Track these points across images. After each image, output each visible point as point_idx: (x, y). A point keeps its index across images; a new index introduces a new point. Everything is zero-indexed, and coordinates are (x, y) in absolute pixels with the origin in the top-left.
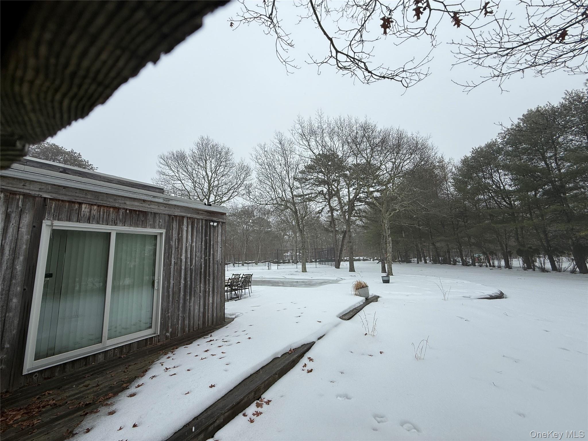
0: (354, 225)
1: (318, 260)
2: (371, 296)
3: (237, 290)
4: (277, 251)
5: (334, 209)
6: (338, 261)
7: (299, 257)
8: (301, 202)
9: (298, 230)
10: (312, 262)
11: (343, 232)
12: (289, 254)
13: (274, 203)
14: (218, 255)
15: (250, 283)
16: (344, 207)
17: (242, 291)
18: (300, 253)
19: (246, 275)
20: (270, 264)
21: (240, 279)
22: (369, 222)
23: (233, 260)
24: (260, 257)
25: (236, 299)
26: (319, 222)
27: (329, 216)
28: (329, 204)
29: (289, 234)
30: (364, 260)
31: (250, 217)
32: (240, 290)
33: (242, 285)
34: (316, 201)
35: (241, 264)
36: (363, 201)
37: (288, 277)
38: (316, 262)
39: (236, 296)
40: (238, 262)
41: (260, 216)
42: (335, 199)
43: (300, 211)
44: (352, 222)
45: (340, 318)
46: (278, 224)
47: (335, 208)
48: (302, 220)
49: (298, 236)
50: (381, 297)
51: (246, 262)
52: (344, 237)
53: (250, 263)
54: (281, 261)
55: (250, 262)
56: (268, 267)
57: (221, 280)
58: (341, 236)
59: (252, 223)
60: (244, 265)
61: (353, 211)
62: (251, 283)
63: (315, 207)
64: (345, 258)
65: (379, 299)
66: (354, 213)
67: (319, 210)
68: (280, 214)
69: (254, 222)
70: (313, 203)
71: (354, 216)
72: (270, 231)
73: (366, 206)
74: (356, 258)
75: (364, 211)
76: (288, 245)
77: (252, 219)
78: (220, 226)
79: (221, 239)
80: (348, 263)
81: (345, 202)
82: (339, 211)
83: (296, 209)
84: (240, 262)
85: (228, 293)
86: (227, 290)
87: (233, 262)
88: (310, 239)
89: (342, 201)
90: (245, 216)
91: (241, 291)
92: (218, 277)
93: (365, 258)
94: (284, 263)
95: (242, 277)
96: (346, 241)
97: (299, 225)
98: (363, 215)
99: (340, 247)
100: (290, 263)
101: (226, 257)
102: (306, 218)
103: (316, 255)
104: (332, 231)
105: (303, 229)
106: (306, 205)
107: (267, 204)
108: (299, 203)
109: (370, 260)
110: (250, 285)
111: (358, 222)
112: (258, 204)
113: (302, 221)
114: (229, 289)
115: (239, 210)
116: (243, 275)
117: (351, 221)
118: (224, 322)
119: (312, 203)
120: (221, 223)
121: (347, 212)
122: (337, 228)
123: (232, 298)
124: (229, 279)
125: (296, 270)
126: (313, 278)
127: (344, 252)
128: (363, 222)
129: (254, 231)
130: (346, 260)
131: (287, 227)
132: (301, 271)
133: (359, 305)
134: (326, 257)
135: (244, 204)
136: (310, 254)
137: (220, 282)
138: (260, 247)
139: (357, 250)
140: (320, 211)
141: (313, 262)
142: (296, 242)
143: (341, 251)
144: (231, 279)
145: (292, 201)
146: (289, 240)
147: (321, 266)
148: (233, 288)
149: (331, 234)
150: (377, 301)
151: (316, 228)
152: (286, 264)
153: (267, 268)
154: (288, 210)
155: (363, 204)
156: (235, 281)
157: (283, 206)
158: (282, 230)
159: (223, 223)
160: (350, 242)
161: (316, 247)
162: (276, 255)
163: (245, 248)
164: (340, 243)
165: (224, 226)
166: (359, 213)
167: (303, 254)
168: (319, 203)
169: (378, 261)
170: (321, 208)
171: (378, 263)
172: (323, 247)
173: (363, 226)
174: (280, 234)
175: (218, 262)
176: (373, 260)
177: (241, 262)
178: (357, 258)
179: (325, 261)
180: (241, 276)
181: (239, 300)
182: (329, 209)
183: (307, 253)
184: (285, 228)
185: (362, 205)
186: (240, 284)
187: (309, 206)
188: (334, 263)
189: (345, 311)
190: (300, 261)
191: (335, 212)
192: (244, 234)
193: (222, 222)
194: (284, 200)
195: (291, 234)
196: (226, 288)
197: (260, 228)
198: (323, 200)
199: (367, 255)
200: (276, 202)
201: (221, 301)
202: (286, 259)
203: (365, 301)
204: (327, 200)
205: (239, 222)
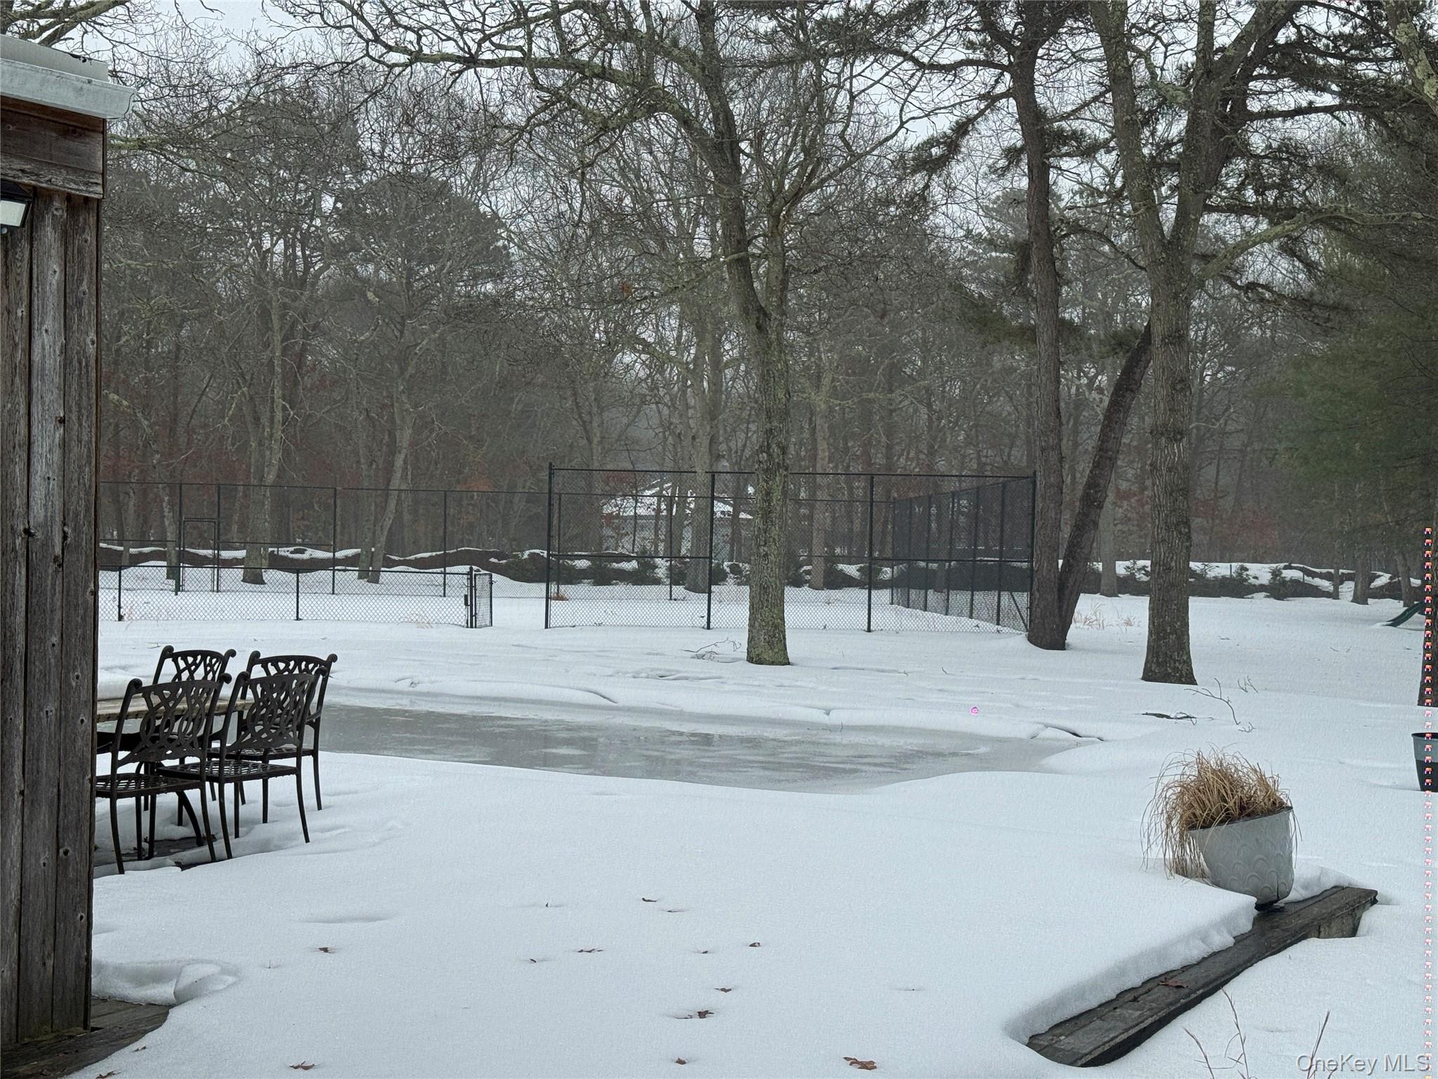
0: (1226, 289)
1: (887, 573)
2: (1305, 887)
3: (196, 779)
4: (544, 475)
5: (1061, 138)
6: (1062, 587)
7: (735, 539)
8: (775, 63)
9: (733, 308)
10: (835, 581)
11: (1118, 343)
12: (647, 504)
13: (537, 52)
14: (37, 480)
15: (309, 730)
16: (1149, 119)
17: (239, 790)
18: (739, 500)
19: (275, 661)
20: (482, 582)
21: (226, 691)
22: (1357, 263)
23: (170, 536)
24: (399, 515)
25: (187, 855)
26: (922, 248)
27: (1012, 199)
28: (1024, 90)
29: (661, 340)
30: (1280, 590)
31: (322, 170)
32: (221, 779)
33: (239, 744)
34: (908, 57)
35: (239, 573)
36: (1326, 72)
37: (626, 693)
38: (870, 582)
39: (188, 831)
40: (208, 552)
41: (406, 165)
42: (1081, 42)
43: (757, 143)
44: (1206, 258)
45: (1034, 1042)
46: (569, 249)
47: (1076, 125)
48: (775, 218)
49: (734, 362)
50: (1388, 902)
51: (284, 552)
52: (1125, 388)
53: (314, 565)
54: (583, 564)
55: (320, 554)
56: (470, 601)
57: (64, 697)
58: (1103, 379)
59: (343, 218)
60: (270, 575)
61: (1227, 160)
62: (316, 726)
63: (894, 109)
64: (1121, 568)
65: (1371, 917)
66: (1232, 182)
67: (931, 142)
68: (590, 153)
69: (360, 212)
70: (878, 72)
71: (1230, 209)
72: (496, 303)
73: (1353, 120)
74: (1211, 574)
75: (1329, 171)
76: (647, 427)
77: (336, 184)
78: (49, 235)
79: (65, 349)
80: (1137, 610)
81: (1170, 74)
82: (1108, 159)
83: (729, 116)
84: (226, 554)
85: (120, 803)
86: (113, 778)
87: (173, 550)
88: (834, 392)
89: (1141, 72)
90: (278, 157)
91: (229, 788)
92: (36, 668)
93: (1288, 574)
94: (602, 576)
95: (244, 679)
96: (1139, 421)
97: (742, 266)
98: (1316, 197)
99: (1084, 468)
100: (657, 582)
101: (105, 500)
102: (810, 202)
103: (878, 528)
104: (1028, 335)
105: (783, 300)
106: (819, 88)
107: (471, 61)
108: (763, 65)
109: (1334, 595)
110: (308, 744)
111: (1260, 263)
112: (395, 57)
113: (775, 233)
114: (130, 768)
115: (229, 98)
116: (255, 659)
117: (1201, 246)
118: (79, 1031)
119: (868, 70)
120: (58, 209)
121: (1174, 167)
122: (1074, 303)
123: (151, 840)
124: (135, 686)
125: (704, 640)
126: (837, 718)
127: (1112, 513)
128: (1310, 266)
129: (352, 290)
130: (1127, 586)
131: (645, 276)
132: (743, 652)
133: (1195, 951)
134: (960, 547)
135: (274, 45)
136: (823, 517)
137: (51, 707)
138: (405, 437)
139: (1227, 503)
140: (935, 151)
141: (848, 582)
142: (712, 412)
143: (1092, 500)
144: (146, 692)
145: (697, 48)
146: (654, 388)
147: (912, 619)
148: (167, 763)
149: (1019, 360)
150: (1353, 933)
151: (896, 299)
152: (620, 589)
153: (462, 612)
154: (661, 129)
155: (1327, 100)
156: (183, 706)
157: (612, 89)
158: (599, 302)
159: (77, 205)
160: (1177, 434)
161: (879, 459)
162: (542, 510)
163: (279, 434)
164: (1089, 437)
165: (90, 237)
166: (1284, 185)
167: (766, 514)
168: (936, 78)
169: (1396, 607)
170: (944, 123)
171: (1396, 622)
172: (941, 465)
173: (1302, 302)
174: (583, 334)
175: (35, 547)
176: (1360, 598)
177: (241, 554)
178: (1221, 570)
179: (950, 584)
180: (235, 668)
181: (214, 859)
182: (1015, 138)
183: (798, 502)
184: (625, 288)
185: (1311, 109)
186: (221, 736)
187: (842, 100)
188: (1023, 599)
189: (1080, 991)
190: (735, 570)
191: (1066, 163)
192: (265, 314)
193: (69, 198)
194: (629, 34)
195: (671, 336)
196: (103, 764)
197: (410, 272)
198: (971, 45)
199: (1312, 555)
200: (554, 47)
201: (60, 862)
202: (626, 546)
203: (1256, 921)
204: (1011, 50)
205: (220, 210)
